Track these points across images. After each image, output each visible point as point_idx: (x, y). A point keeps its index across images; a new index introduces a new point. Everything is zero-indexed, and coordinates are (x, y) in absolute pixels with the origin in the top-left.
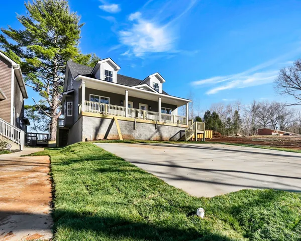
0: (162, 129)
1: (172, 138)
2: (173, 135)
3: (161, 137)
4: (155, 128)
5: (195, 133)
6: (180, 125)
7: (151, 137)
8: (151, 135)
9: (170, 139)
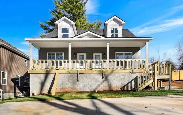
0: (111, 77)
1: (124, 86)
2: (126, 83)
3: (110, 86)
4: (101, 77)
5: (154, 79)
6: (135, 71)
7: (97, 88)
8: (97, 86)
9: (121, 89)
